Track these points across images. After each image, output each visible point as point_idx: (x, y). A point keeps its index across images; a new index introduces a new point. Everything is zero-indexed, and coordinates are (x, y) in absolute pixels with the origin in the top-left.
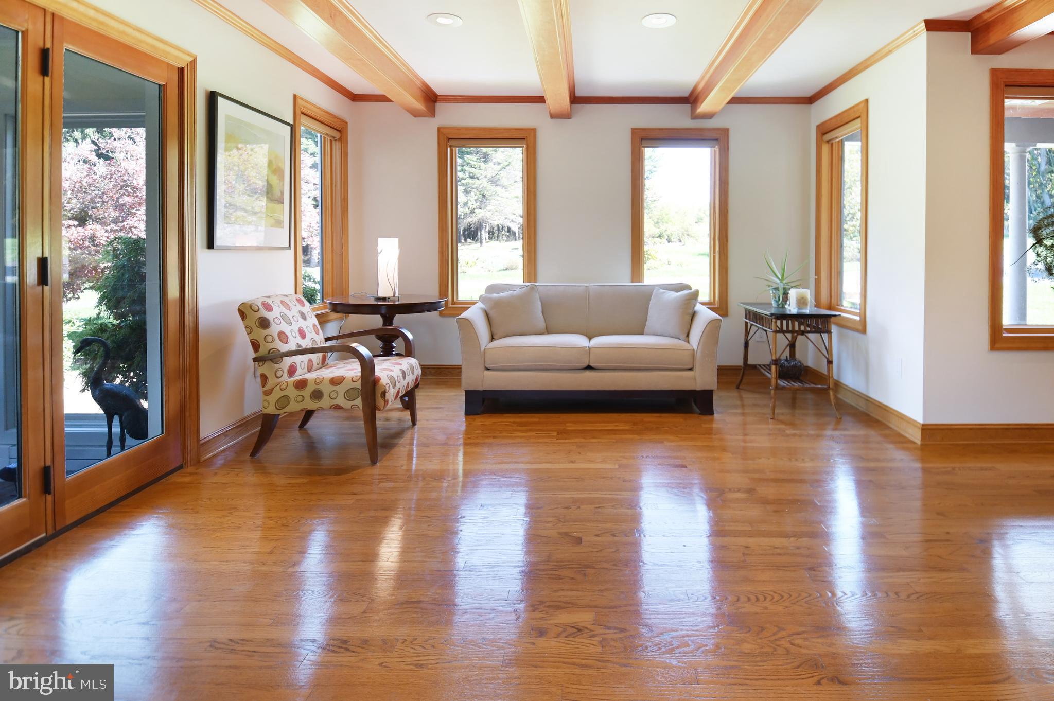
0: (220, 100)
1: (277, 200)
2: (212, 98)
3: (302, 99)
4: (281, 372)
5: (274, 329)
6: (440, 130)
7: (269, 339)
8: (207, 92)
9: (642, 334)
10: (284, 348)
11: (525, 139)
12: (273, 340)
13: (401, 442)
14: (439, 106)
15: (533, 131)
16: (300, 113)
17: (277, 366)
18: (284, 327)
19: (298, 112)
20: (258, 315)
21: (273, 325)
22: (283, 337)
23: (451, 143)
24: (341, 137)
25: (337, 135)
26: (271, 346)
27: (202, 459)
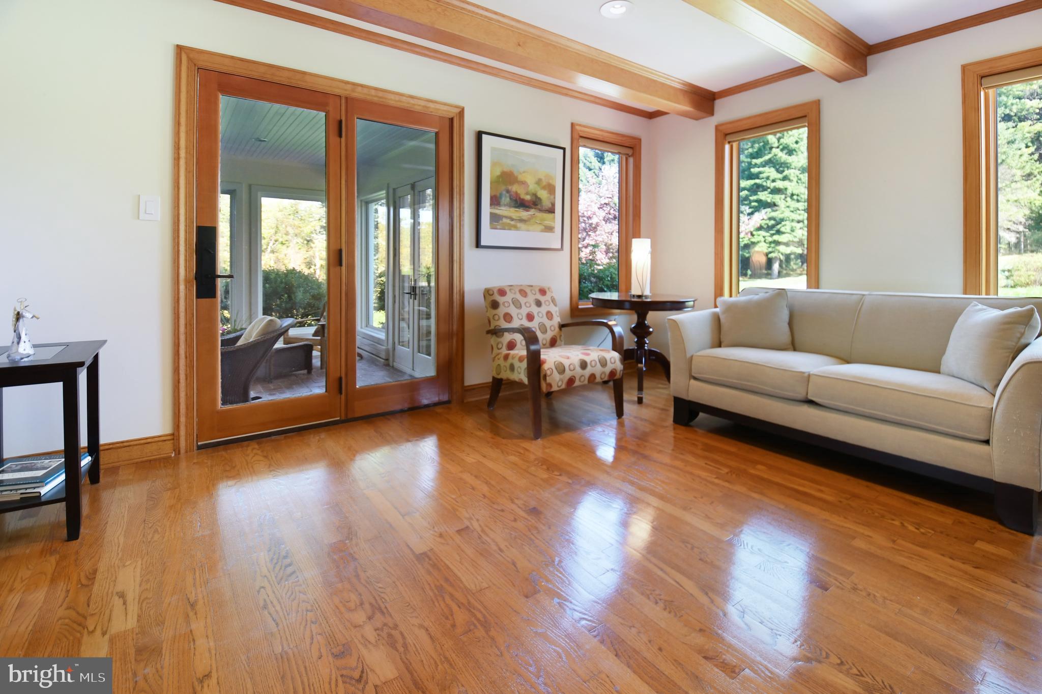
0: (484, 136)
1: (547, 211)
2: (479, 135)
3: (580, 125)
4: (501, 345)
5: (502, 311)
6: (717, 128)
7: (496, 317)
8: (476, 132)
9: (937, 371)
10: (505, 325)
11: (805, 116)
12: (499, 319)
13: (584, 429)
14: (718, 103)
15: (816, 105)
16: (578, 137)
17: (500, 340)
18: (513, 311)
19: (576, 136)
20: (492, 298)
21: (501, 306)
22: (508, 317)
23: (729, 138)
24: (633, 153)
25: (630, 152)
26: (497, 323)
27: (465, 401)
